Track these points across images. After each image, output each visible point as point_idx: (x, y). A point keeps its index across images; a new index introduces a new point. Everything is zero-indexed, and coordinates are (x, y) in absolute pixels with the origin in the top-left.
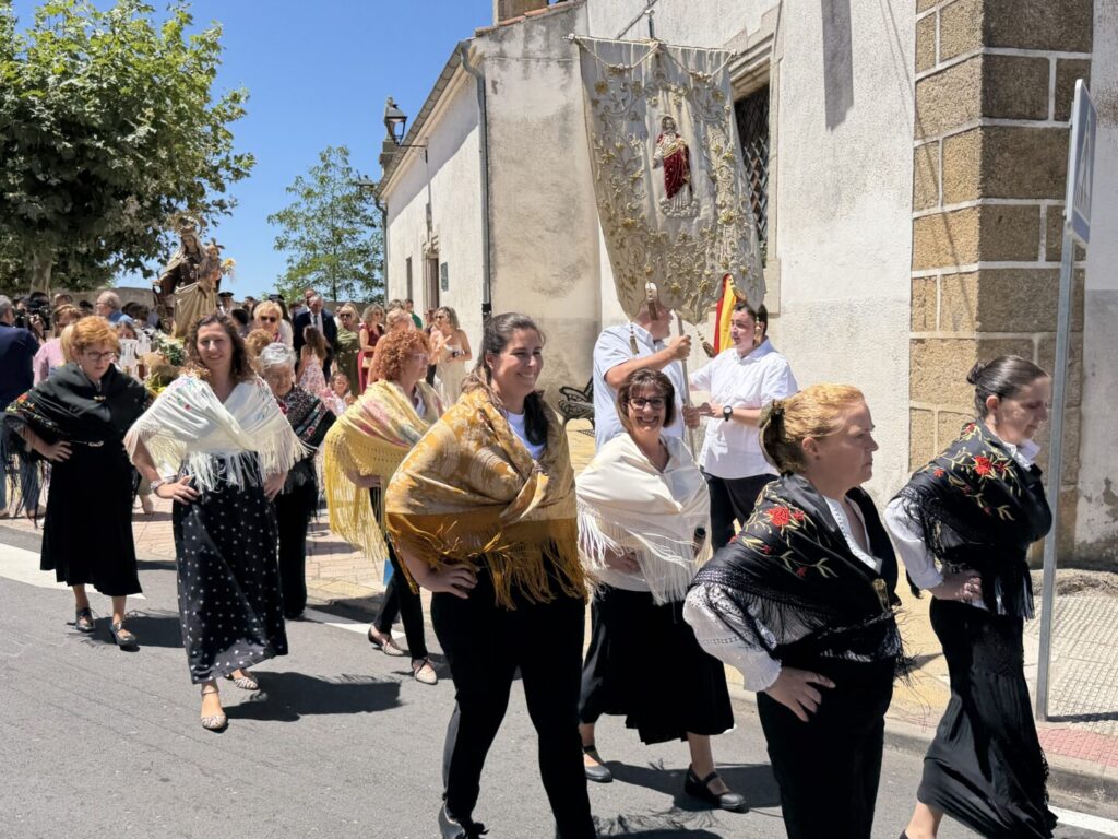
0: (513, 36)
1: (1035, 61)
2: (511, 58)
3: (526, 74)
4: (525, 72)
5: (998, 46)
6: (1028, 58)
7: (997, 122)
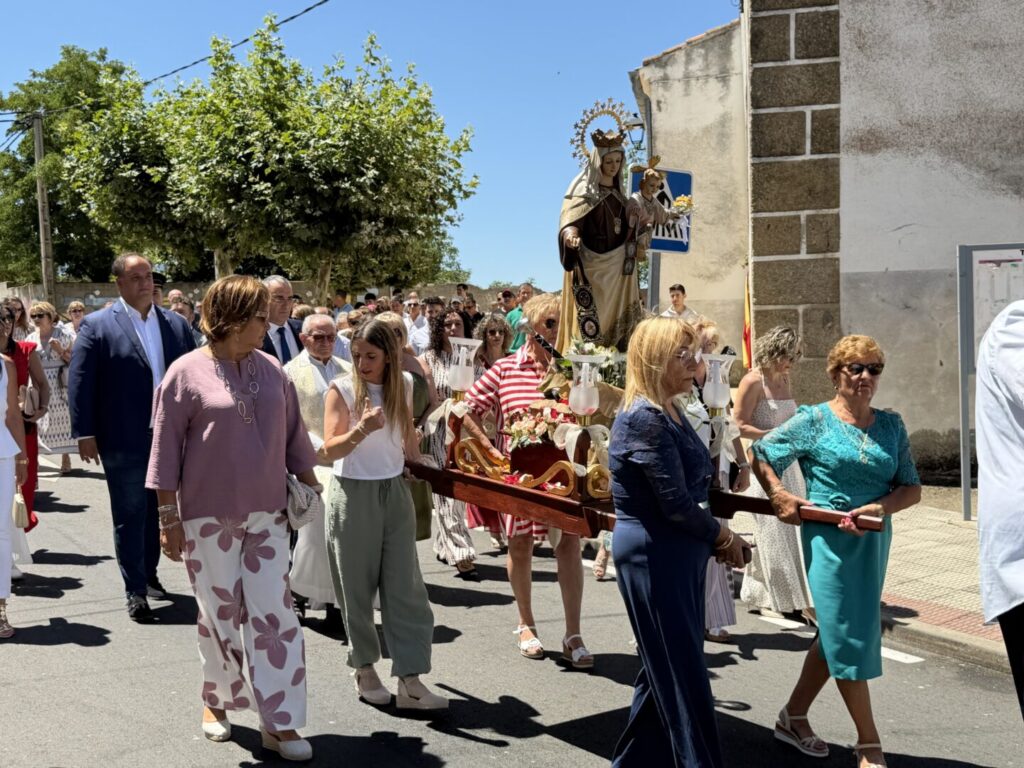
0: (675, 61)
1: (794, 114)
2: (674, 80)
3: (687, 93)
4: (686, 90)
5: (764, 107)
6: (787, 113)
7: (764, 160)
